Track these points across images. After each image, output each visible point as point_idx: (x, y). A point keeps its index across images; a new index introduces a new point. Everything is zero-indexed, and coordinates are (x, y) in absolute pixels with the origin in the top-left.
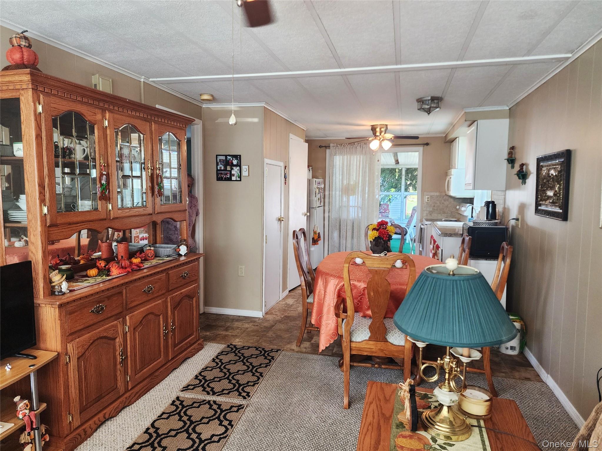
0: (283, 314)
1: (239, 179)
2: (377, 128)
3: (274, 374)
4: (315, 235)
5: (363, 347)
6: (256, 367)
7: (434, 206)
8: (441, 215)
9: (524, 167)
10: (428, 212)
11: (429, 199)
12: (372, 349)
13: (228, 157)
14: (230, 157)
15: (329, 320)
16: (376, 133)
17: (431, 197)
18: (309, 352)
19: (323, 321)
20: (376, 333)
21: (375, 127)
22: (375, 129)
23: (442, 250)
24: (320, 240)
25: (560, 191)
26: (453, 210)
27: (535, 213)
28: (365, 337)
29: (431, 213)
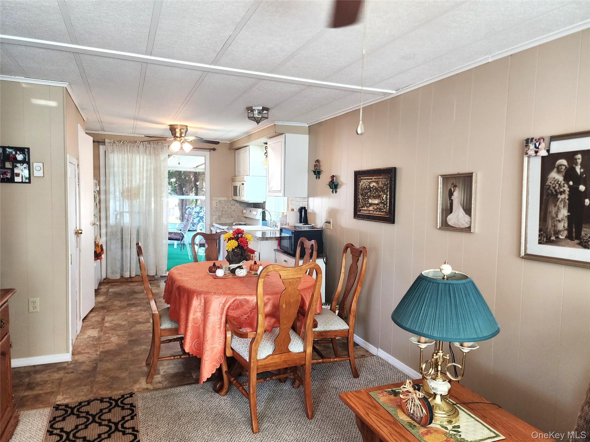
0: (96, 351)
1: (27, 181)
2: (177, 128)
3: (150, 424)
4: (97, 248)
5: (268, 363)
6: (120, 423)
7: (222, 211)
8: (229, 219)
9: (335, 178)
10: (217, 217)
11: (218, 204)
12: (277, 362)
13: (7, 149)
14: (11, 150)
15: (215, 344)
16: (176, 134)
17: (219, 201)
18: (167, 386)
19: (207, 345)
20: (281, 345)
21: (176, 127)
22: (175, 130)
23: (259, 253)
24: (103, 253)
25: (387, 200)
26: (239, 215)
27: (354, 217)
28: (268, 352)
29: (219, 218)
